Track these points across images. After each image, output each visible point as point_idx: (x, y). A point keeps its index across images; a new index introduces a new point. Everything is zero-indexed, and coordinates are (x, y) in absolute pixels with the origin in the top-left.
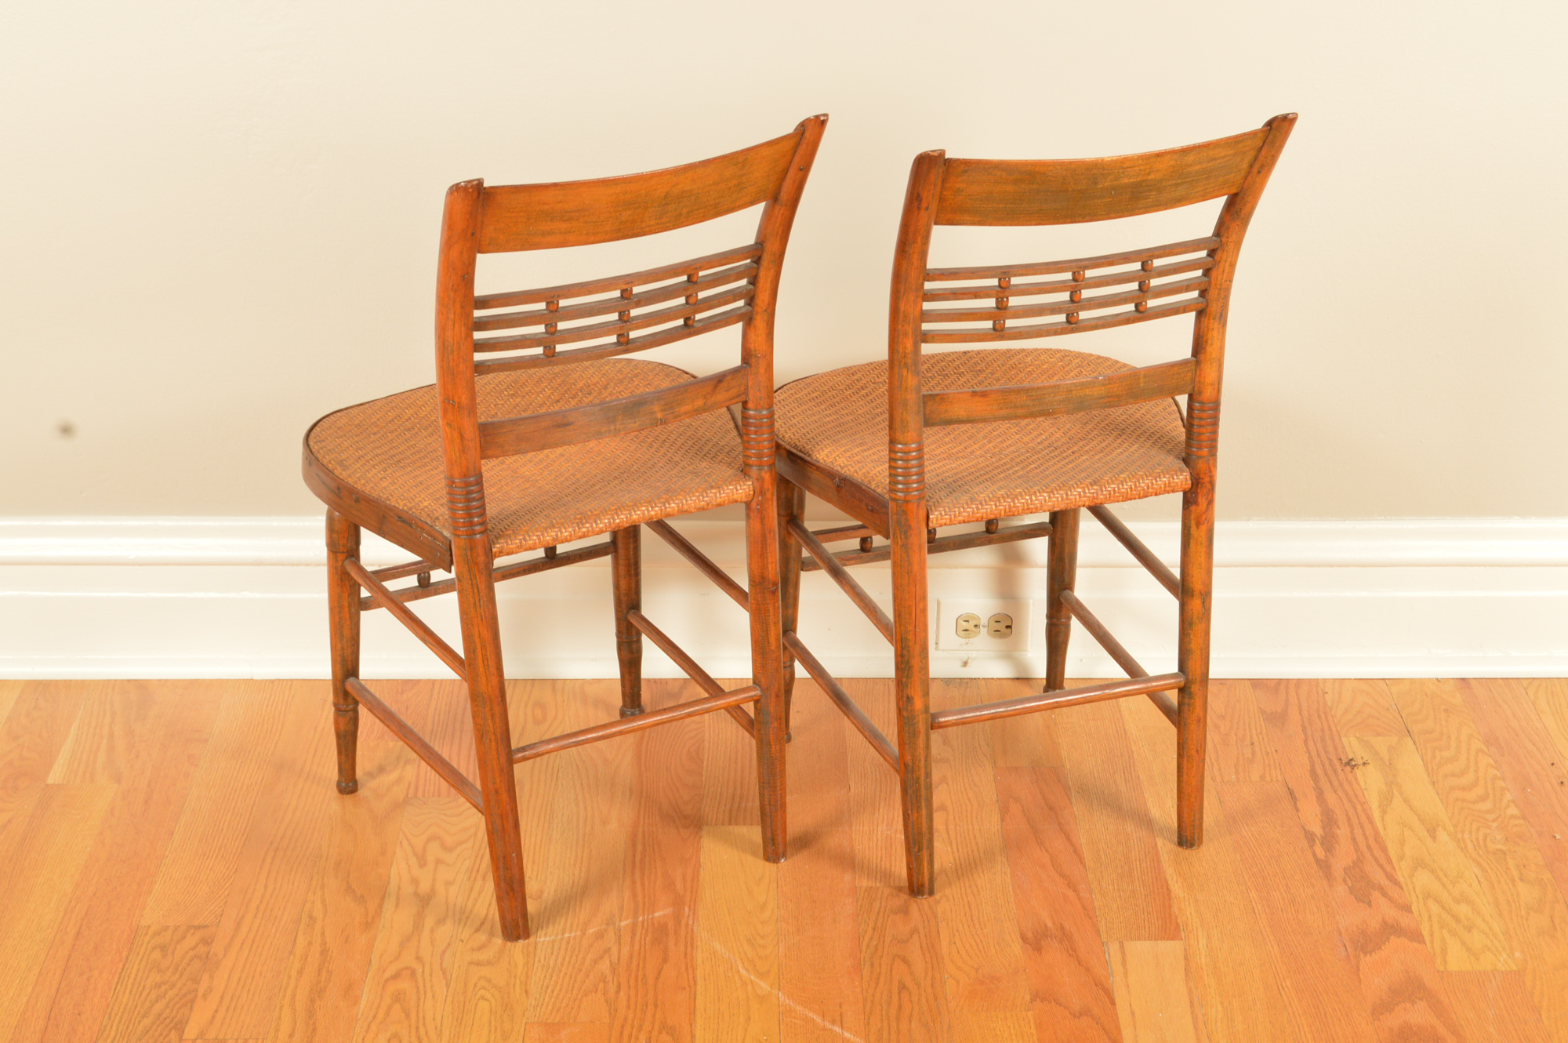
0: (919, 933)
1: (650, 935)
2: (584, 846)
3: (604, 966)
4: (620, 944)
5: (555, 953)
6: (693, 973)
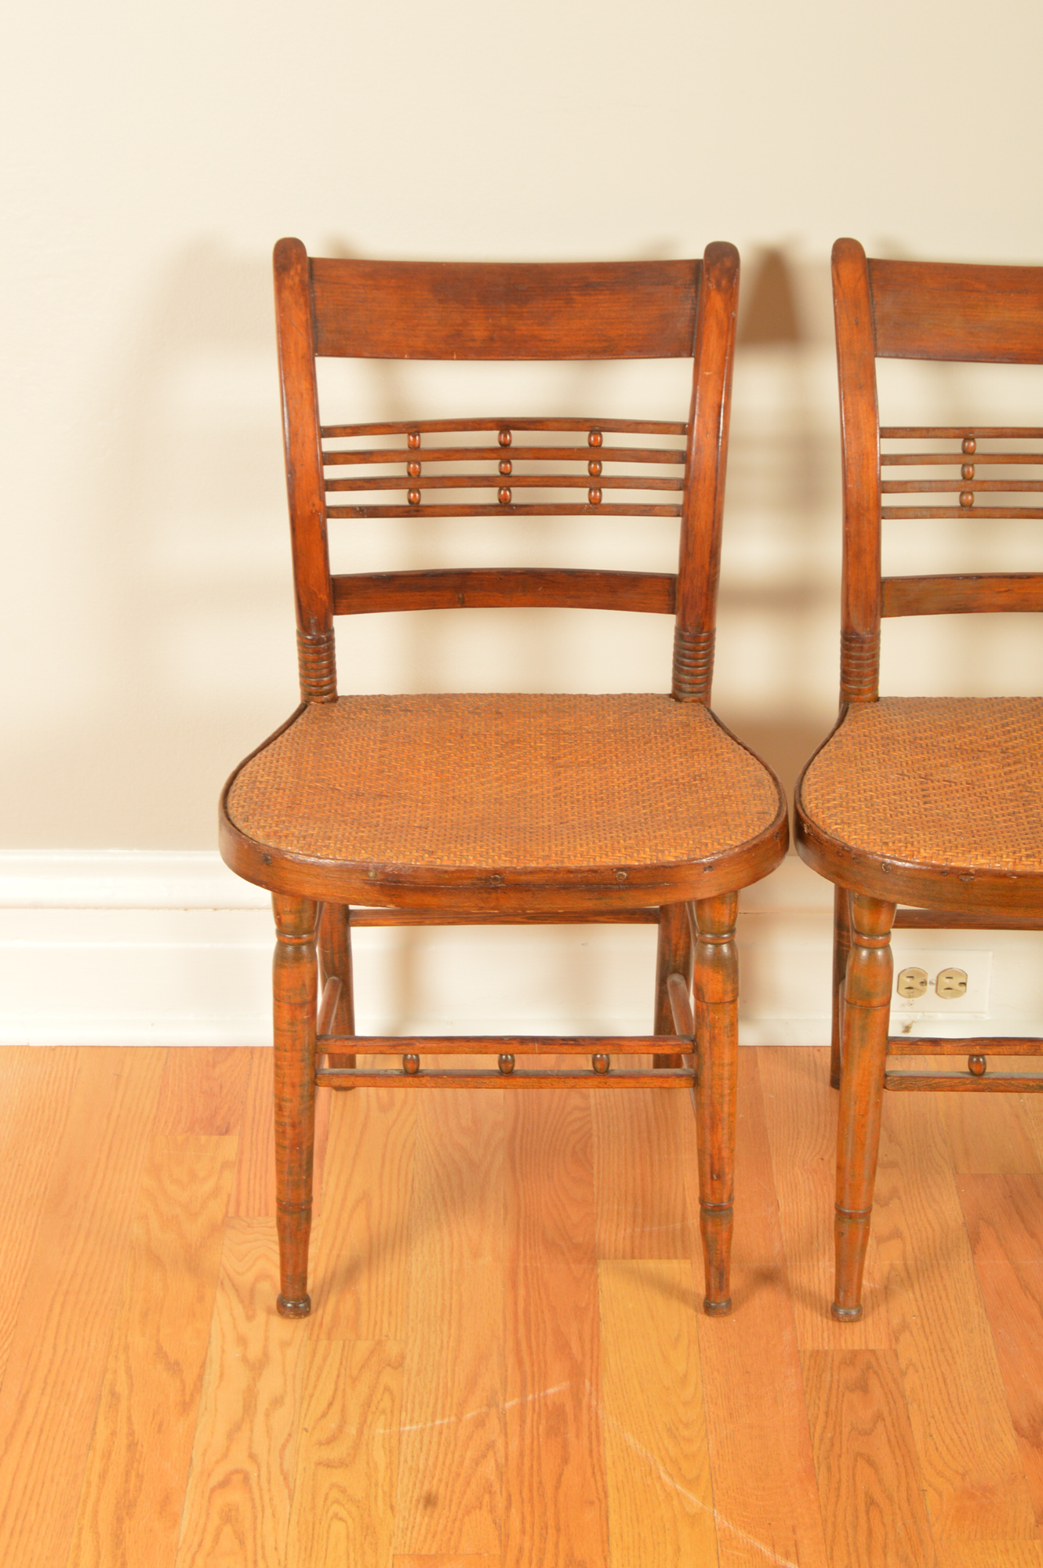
0: (884, 1420)
1: (543, 1421)
2: (452, 1289)
3: (489, 1469)
4: (506, 1435)
5: (425, 1449)
6: (602, 1479)
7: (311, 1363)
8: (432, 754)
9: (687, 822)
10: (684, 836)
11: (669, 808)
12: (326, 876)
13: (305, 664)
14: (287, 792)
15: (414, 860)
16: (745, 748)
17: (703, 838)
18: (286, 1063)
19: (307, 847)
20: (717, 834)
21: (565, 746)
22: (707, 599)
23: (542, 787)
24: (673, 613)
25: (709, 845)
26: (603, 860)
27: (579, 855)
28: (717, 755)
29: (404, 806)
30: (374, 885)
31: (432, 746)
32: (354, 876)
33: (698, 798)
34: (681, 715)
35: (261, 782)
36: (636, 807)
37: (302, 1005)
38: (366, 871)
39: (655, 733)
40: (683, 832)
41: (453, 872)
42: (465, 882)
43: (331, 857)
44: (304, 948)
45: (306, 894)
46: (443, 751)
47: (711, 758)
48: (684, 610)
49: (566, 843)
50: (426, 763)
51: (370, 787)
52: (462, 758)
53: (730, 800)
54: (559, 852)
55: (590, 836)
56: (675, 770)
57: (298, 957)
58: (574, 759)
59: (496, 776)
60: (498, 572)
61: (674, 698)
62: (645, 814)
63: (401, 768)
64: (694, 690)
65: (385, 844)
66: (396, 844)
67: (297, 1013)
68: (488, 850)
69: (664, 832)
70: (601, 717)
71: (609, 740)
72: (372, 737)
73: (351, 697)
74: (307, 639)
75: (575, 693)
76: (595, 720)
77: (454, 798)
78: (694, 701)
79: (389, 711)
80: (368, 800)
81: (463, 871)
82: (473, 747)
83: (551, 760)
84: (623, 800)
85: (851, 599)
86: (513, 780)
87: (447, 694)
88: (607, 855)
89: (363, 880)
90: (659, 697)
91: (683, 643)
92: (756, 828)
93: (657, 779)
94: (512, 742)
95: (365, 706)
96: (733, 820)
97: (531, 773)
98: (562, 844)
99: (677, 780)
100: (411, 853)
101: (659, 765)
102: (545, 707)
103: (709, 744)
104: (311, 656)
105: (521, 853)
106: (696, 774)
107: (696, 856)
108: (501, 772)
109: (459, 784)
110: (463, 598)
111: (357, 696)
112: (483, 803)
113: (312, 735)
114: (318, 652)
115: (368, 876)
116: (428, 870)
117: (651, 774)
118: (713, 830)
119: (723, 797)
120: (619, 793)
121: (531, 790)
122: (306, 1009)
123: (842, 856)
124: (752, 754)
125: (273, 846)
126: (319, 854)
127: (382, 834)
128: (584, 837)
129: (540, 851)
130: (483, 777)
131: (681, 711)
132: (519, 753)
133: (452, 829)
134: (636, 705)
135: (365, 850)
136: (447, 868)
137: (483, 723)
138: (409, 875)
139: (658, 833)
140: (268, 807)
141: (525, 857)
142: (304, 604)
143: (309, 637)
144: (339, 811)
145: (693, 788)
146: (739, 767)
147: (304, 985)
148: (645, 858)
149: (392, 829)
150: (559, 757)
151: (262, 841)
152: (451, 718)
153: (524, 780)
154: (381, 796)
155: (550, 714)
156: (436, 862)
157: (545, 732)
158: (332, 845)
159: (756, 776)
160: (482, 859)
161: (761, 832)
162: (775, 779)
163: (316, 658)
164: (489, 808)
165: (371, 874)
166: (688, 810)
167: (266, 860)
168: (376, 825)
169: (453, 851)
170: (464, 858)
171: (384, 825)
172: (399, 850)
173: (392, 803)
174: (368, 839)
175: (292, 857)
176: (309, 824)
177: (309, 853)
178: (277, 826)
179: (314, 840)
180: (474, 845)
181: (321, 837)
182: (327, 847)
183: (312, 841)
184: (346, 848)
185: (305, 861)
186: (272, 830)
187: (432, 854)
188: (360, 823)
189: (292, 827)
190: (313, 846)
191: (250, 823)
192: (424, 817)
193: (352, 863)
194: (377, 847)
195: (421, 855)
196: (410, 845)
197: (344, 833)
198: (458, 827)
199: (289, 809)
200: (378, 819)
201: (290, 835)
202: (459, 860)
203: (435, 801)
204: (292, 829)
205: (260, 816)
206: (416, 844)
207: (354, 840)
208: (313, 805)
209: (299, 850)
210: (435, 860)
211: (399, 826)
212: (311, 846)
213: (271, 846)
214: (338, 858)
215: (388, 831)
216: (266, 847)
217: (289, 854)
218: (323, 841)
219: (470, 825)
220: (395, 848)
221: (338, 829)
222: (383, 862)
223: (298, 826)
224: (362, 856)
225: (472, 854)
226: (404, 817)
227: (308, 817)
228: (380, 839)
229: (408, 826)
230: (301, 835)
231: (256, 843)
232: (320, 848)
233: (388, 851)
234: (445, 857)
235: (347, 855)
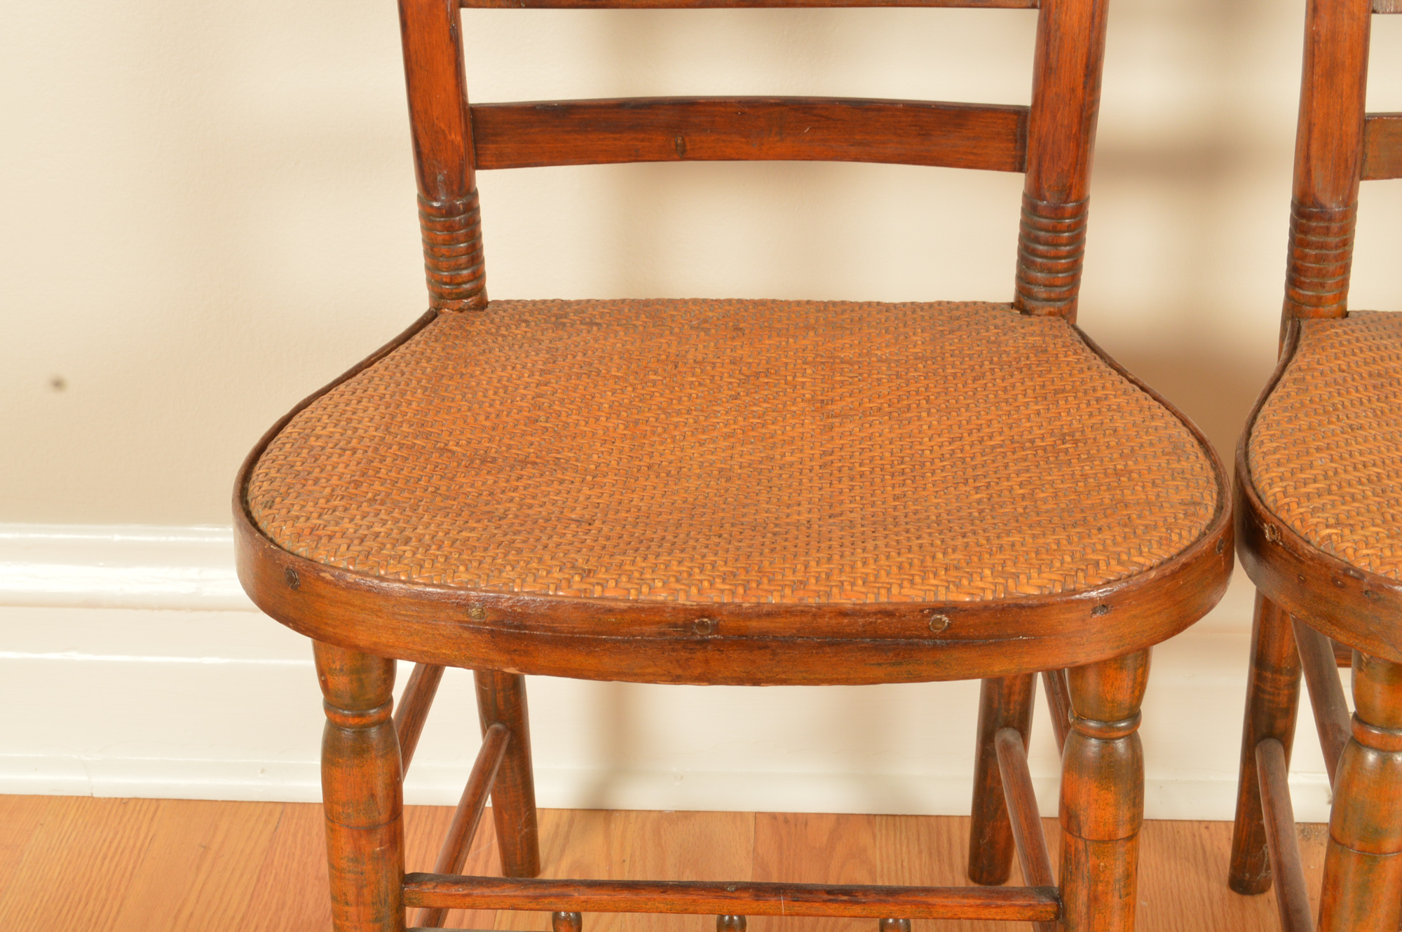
8: (623, 393)
9: (1056, 520)
10: (1055, 547)
11: (1021, 491)
12: (394, 614)
13: (432, 249)
14: (359, 454)
15: (552, 587)
16: (1143, 389)
17: (1089, 550)
18: (347, 924)
19: (361, 557)
20: (1115, 543)
21: (842, 382)
22: (1078, 146)
23: (801, 451)
24: (1020, 170)
25: (1102, 565)
26: (905, 591)
27: (860, 582)
28: (1098, 400)
29: (561, 482)
30: (479, 631)
31: (626, 380)
32: (443, 615)
33: (1073, 474)
34: (1032, 335)
35: (318, 437)
36: (962, 488)
37: (371, 830)
38: (463, 606)
39: (991, 362)
40: (1051, 539)
41: (623, 612)
42: (647, 629)
43: (403, 578)
44: (374, 732)
45: (361, 644)
46: (643, 388)
47: (1088, 404)
48: (1039, 165)
49: (836, 557)
50: (610, 407)
51: (509, 447)
52: (672, 400)
53: (1130, 479)
54: (823, 576)
55: (881, 543)
56: (1028, 425)
57: (360, 748)
58: (857, 404)
59: (725, 430)
60: (740, 102)
61: (1018, 308)
62: (979, 502)
63: (568, 415)
64: (1053, 295)
65: (506, 555)
66: (526, 554)
67: (363, 842)
68: (691, 568)
69: (1016, 538)
70: (902, 337)
71: (916, 374)
72: (529, 365)
73: (508, 302)
74: (432, 207)
75: (861, 299)
76: (893, 341)
77: (649, 467)
78: (1050, 314)
79: (564, 325)
80: (500, 470)
81: (642, 610)
82: (692, 382)
83: (819, 405)
84: (939, 475)
85: (1315, 147)
86: (754, 437)
87: (659, 300)
88: (912, 582)
89: (459, 621)
90: (994, 306)
91: (1037, 219)
92: (1185, 533)
93: (997, 440)
94: (757, 375)
95: (527, 317)
96: (1140, 517)
97: (785, 427)
98: (829, 560)
99: (1032, 441)
100: (548, 572)
101: (1000, 416)
102: (812, 321)
103: (1083, 382)
104: (441, 235)
105: (753, 575)
106: (1065, 431)
107: (1078, 586)
108: (735, 423)
109: (662, 443)
110: (684, 145)
111: (518, 301)
112: (699, 477)
113: (429, 360)
114: (450, 228)
115: (469, 616)
116: (577, 607)
117: (987, 430)
118: (1107, 535)
119: (1117, 473)
120: (932, 463)
121: (783, 455)
122: (379, 837)
123: (1342, 587)
124: (1155, 399)
125: (304, 555)
126: (382, 572)
127: (506, 535)
128: (870, 545)
129: (788, 572)
130: (703, 432)
131: (1032, 328)
132: (766, 393)
133: (635, 525)
134: (958, 318)
135: (466, 566)
136: (613, 604)
137: (712, 344)
138: (542, 615)
139: (1006, 540)
140: (316, 481)
141: (759, 584)
142: (425, 150)
143: (436, 204)
144: (443, 490)
145: (1062, 456)
146: (1139, 420)
147: (373, 796)
148: (983, 589)
149: (529, 525)
150: (833, 401)
151: (287, 545)
152: (661, 336)
153: (772, 437)
154: (524, 463)
155: (821, 331)
156: (592, 592)
157: (810, 359)
158: (408, 554)
159: (1170, 436)
160: (678, 586)
161: (1193, 539)
162: (1202, 442)
163: (447, 238)
164: (708, 486)
165: (474, 612)
166: (1056, 496)
167: (292, 580)
168: (501, 515)
169: (626, 571)
170: (646, 583)
171: (516, 516)
172: (529, 566)
173: (542, 475)
174: (477, 544)
175: (333, 576)
176: (378, 514)
177: (366, 569)
178: (320, 516)
179: (379, 545)
180: (669, 558)
181: (393, 538)
182: (400, 558)
183: (375, 545)
184: (433, 560)
185: (356, 583)
186: (309, 524)
187: (588, 576)
188: (473, 513)
189: (346, 520)
190: (373, 555)
191: (277, 511)
192: (591, 502)
193: (439, 590)
194: (489, 560)
195: (567, 576)
196: (550, 558)
197: (437, 532)
198: (648, 521)
199: (353, 485)
200: (508, 505)
201: (338, 535)
202: (636, 589)
203: (617, 472)
204: (346, 524)
205: (296, 498)
206: (562, 555)
207: (452, 545)
208: (398, 478)
209: (348, 564)
210: (591, 587)
211: (543, 518)
212: (370, 557)
213: (300, 554)
214: (417, 580)
215: (520, 528)
216: (291, 557)
217: (329, 569)
218: (394, 546)
219: (670, 517)
220: (522, 563)
221: (430, 524)
222: (496, 589)
223: (358, 517)
224: (459, 577)
225: (662, 577)
226: (557, 501)
227: (382, 500)
228: (500, 545)
229: (558, 519)
230: (357, 535)
231: (276, 548)
232: (387, 561)
233: (509, 568)
234: (610, 582)
235: (433, 574)
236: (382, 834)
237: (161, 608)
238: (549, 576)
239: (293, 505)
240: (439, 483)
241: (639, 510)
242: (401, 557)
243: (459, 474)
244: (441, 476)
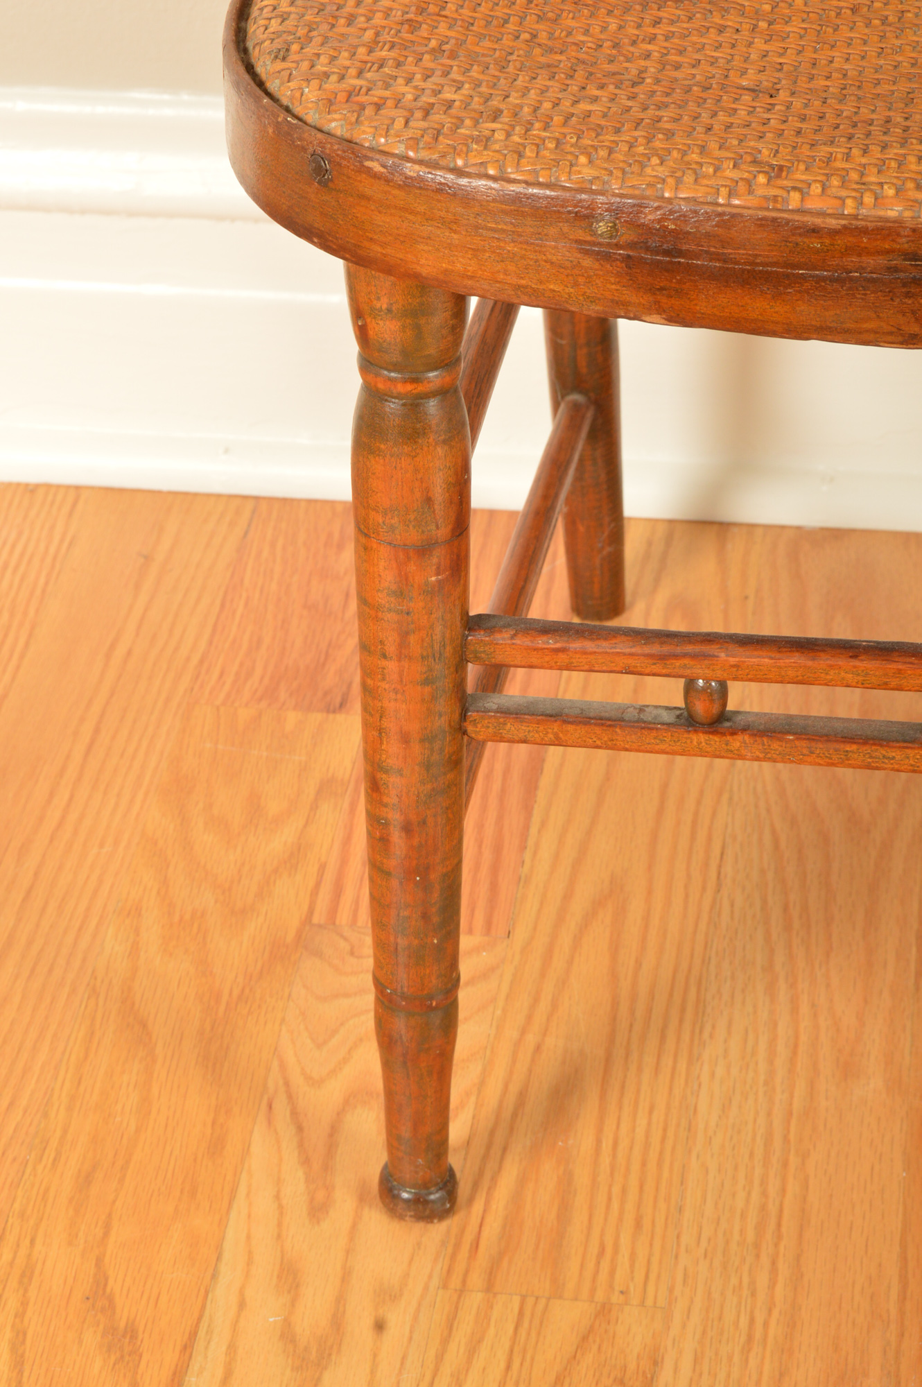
7: (440, 1358)
12: (477, 227)
15: (724, 191)
18: (384, 685)
19: (427, 138)
29: (721, 30)
30: (607, 257)
32: (552, 231)
37: (423, 550)
38: (585, 217)
41: (834, 233)
42: (870, 261)
43: (491, 172)
44: (432, 406)
45: (424, 272)
57: (413, 430)
65: (649, 140)
66: (680, 140)
67: (412, 567)
77: (854, 10)
81: (864, 231)
89: (578, 241)
100: (717, 169)
115: (593, 233)
116: (762, 223)
122: (435, 560)
125: (339, 133)
126: (460, 162)
127: (645, 109)
133: (842, 99)
135: (589, 155)
136: (818, 221)
138: (708, 235)
140: (351, 20)
144: (543, 38)
147: (429, 500)
149: (678, 95)
151: (312, 117)
156: (785, 201)
158: (499, 136)
165: (602, 227)
167: (319, 171)
168: (636, 79)
169: (838, 169)
170: (871, 190)
171: (657, 81)
172: (686, 159)
173: (690, 18)
174: (603, 122)
175: (384, 166)
176: (448, 73)
177: (435, 156)
178: (360, 74)
179: (454, 121)
180: (902, 151)
181: (474, 110)
182: (486, 141)
183: (448, 122)
184: (537, 145)
185: (420, 179)
186: (343, 86)
187: (779, 176)
188: (591, 74)
189: (400, 81)
190: (446, 136)
191: (294, 65)
192: (769, 62)
193: (548, 192)
194: (624, 147)
195: (746, 175)
196: (717, 146)
197: (540, 102)
198: (860, 93)
199: (406, 26)
200: (643, 63)
201: (390, 103)
202: (854, 198)
203: (805, 16)
204: (400, 86)
205: (322, 44)
206: (735, 142)
207: (565, 123)
208: (475, 18)
209: (407, 148)
210: (785, 194)
211: (698, 84)
212: (441, 138)
213: (333, 132)
214: (512, 176)
215: (666, 99)
216: (319, 135)
217: (378, 156)
218: (476, 123)
219: (895, 88)
220: (675, 154)
221: (528, 89)
222: (637, 192)
223: (418, 76)
224: (579, 173)
225: (895, 181)
226: (717, 59)
227: (452, 51)
228: (638, 124)
229: (723, 87)
230: (419, 104)
231: (295, 122)
232: (467, 145)
233: (655, 160)
234: (813, 186)
235: (538, 167)
236: (439, 556)
237: (84, 211)
238: (718, 174)
239: (318, 55)
240: (536, 26)
241: (845, 75)
242: (488, 139)
243: (565, 14)
244: (539, 16)
